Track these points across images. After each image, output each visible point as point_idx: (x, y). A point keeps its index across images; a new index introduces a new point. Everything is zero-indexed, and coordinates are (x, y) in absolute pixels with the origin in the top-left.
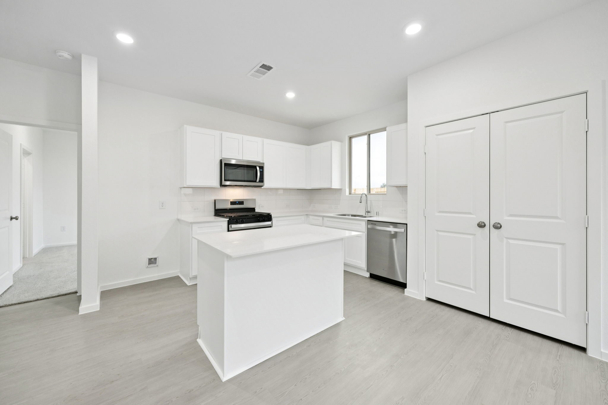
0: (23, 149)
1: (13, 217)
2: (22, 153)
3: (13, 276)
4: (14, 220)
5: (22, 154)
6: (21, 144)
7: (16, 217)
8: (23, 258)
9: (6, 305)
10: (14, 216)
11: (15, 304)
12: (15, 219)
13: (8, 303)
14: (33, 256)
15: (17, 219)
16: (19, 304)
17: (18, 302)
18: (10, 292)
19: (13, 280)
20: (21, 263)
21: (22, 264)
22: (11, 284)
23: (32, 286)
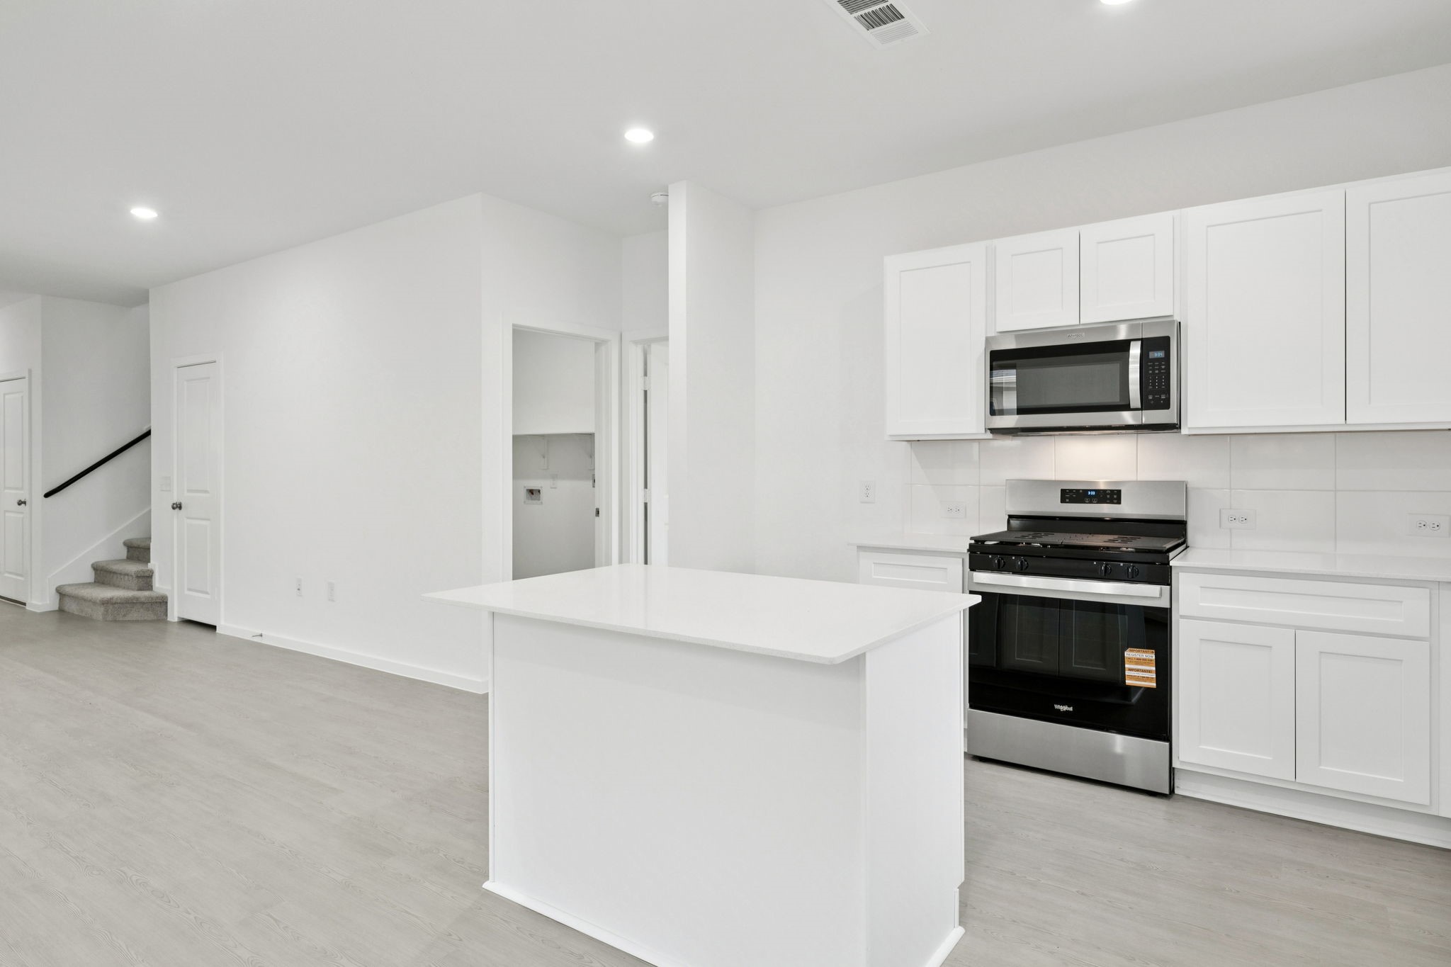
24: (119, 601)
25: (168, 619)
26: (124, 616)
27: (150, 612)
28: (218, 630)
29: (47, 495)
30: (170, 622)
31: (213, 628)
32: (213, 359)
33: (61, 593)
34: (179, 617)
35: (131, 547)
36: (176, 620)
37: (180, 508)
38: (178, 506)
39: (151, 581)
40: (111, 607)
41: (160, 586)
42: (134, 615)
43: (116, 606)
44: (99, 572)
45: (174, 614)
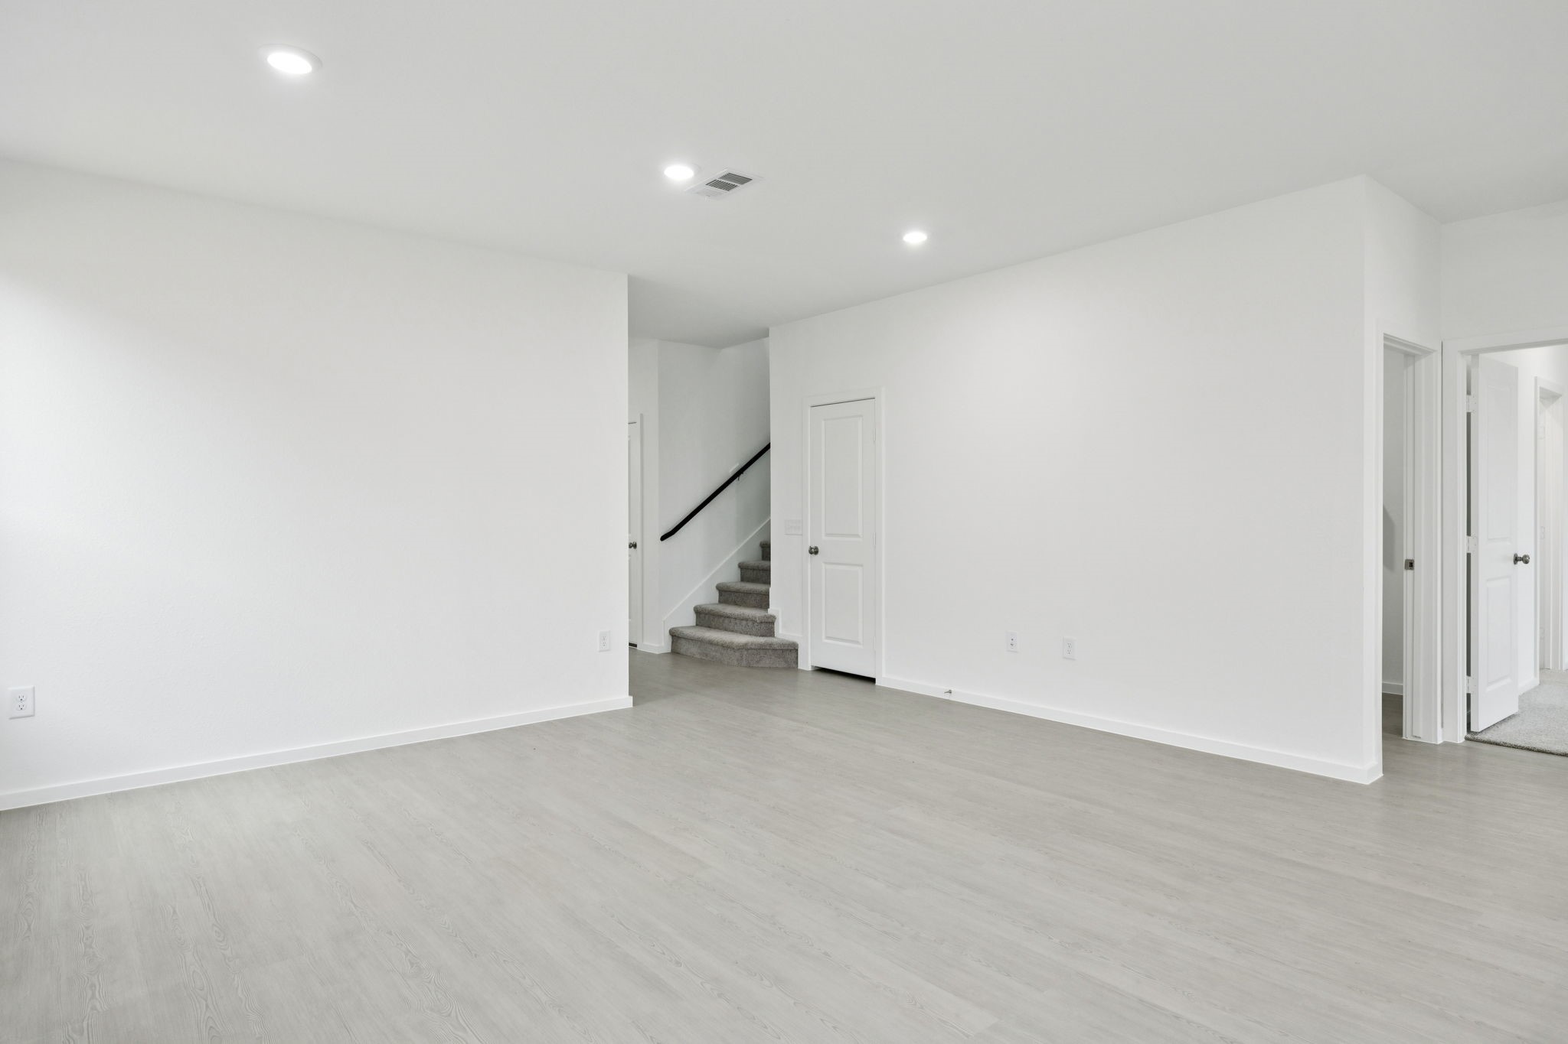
0: (1541, 388)
1: (1519, 556)
2: (1538, 396)
3: (1519, 700)
4: (1520, 563)
5: (1538, 399)
6: (1536, 379)
7: (1525, 556)
8: (1541, 669)
9: (1506, 743)
10: (1521, 555)
11: (1522, 748)
12: (1522, 562)
13: (1508, 741)
14: (1564, 668)
15: (1526, 562)
16: (1528, 749)
17: (1527, 746)
18: (1513, 723)
19: (1519, 706)
20: (1535, 675)
21: (1538, 679)
22: (1514, 710)
23: (1557, 727)
24: (753, 647)
25: (799, 668)
26: (758, 662)
27: (781, 659)
28: (877, 683)
29: (663, 538)
30: (803, 671)
31: (872, 680)
32: (872, 396)
33: (675, 636)
34: (812, 666)
35: (726, 591)
36: (810, 669)
37: (816, 552)
38: (814, 551)
39: (773, 628)
40: (746, 653)
41: (783, 633)
42: (766, 662)
43: (750, 651)
44: (702, 616)
45: (806, 662)
